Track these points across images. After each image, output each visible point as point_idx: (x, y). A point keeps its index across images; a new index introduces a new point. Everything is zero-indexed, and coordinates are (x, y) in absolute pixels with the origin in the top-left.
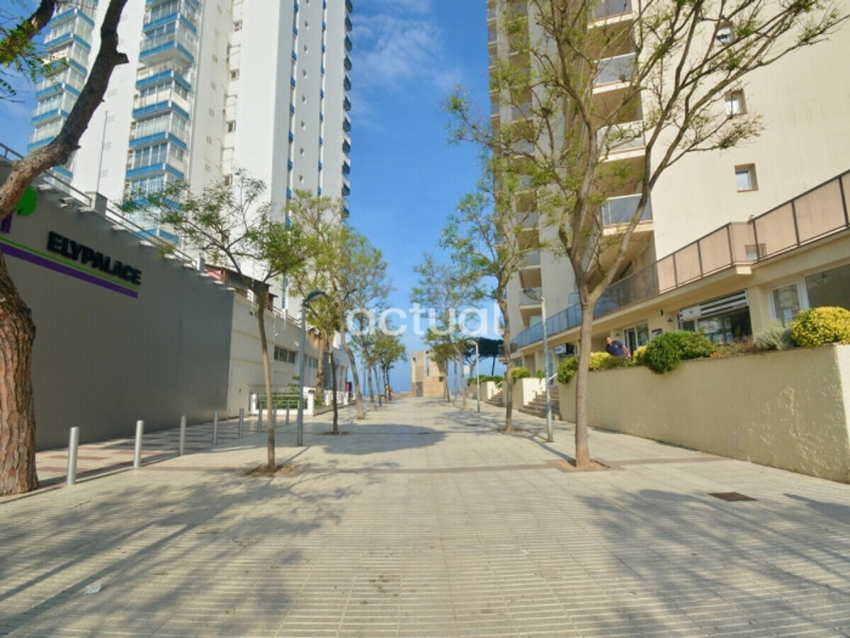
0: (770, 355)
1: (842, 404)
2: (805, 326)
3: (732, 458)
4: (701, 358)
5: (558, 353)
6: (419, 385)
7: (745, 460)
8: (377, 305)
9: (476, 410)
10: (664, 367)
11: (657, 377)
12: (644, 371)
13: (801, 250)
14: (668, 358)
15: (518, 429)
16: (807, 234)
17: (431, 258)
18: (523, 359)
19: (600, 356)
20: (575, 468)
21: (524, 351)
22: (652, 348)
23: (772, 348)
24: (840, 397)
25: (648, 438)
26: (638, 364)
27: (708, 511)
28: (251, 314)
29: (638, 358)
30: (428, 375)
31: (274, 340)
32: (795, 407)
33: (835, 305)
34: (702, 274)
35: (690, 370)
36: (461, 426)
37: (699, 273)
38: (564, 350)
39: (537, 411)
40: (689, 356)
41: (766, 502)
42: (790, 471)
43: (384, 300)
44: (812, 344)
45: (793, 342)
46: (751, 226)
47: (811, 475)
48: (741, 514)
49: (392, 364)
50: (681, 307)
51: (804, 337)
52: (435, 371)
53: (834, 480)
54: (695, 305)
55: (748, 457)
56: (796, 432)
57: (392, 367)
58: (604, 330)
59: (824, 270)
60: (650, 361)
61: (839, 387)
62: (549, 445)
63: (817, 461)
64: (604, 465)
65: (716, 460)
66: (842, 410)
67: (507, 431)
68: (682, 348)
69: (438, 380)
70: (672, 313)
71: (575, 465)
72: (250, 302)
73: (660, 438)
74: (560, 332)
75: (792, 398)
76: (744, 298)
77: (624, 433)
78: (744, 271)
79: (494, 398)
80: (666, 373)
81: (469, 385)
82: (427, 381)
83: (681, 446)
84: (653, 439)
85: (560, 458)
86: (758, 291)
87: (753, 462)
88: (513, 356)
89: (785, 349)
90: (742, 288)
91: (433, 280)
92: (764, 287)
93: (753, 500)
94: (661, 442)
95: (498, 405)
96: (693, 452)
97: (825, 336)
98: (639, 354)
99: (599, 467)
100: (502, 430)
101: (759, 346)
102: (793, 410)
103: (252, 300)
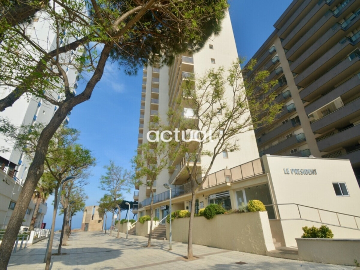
0: (243, 214)
1: (262, 229)
2: (251, 205)
3: (233, 250)
4: (221, 214)
5: (163, 209)
6: (87, 225)
7: (237, 250)
8: (79, 182)
9: (126, 238)
10: (211, 217)
11: (208, 220)
12: (203, 218)
13: (243, 181)
14: (212, 214)
15: (152, 246)
16: (245, 176)
17: (113, 163)
18: (145, 211)
19: (185, 212)
20: (187, 260)
21: (146, 208)
22: (207, 210)
23: (243, 212)
24: (261, 228)
25: (204, 245)
26: (201, 215)
27: (238, 269)
28: (4, 180)
29: (200, 213)
30: (92, 219)
31: (11, 197)
32: (250, 231)
33: (257, 200)
34: (217, 184)
35: (218, 218)
36: (124, 246)
37: (216, 184)
38: (165, 208)
39: (155, 236)
40: (218, 213)
41: (250, 263)
42: (250, 253)
43: (83, 180)
44: (253, 211)
45: (249, 210)
46: (230, 170)
47: (256, 254)
48: (247, 268)
49: (75, 213)
50: (209, 194)
51: (251, 209)
52: (97, 217)
53: (262, 255)
54: (214, 194)
55: (238, 249)
56: (251, 239)
57: (75, 215)
58: (182, 201)
59: (249, 187)
60: (206, 215)
61: (261, 224)
62: (170, 251)
63: (257, 249)
64: (197, 257)
65: (228, 251)
66: (262, 232)
67: (148, 247)
68: (216, 210)
69: (98, 221)
70: (206, 196)
71: (187, 258)
72: (5, 173)
73: (208, 245)
74: (164, 200)
75: (249, 228)
76: (228, 193)
77: (195, 244)
78: (229, 184)
79: (131, 230)
80: (211, 219)
81: (115, 224)
82: (91, 222)
83: (216, 247)
84: (205, 245)
85: (179, 256)
86: (232, 191)
87: (240, 251)
88: (140, 210)
89: (247, 212)
90: (227, 190)
91: (112, 173)
92: (234, 190)
93: (247, 263)
94: (209, 246)
95: (133, 235)
96: (221, 249)
97: (257, 209)
98: (201, 211)
99: (195, 258)
100: (146, 246)
101: (240, 211)
102: (250, 232)
103: (6, 173)
